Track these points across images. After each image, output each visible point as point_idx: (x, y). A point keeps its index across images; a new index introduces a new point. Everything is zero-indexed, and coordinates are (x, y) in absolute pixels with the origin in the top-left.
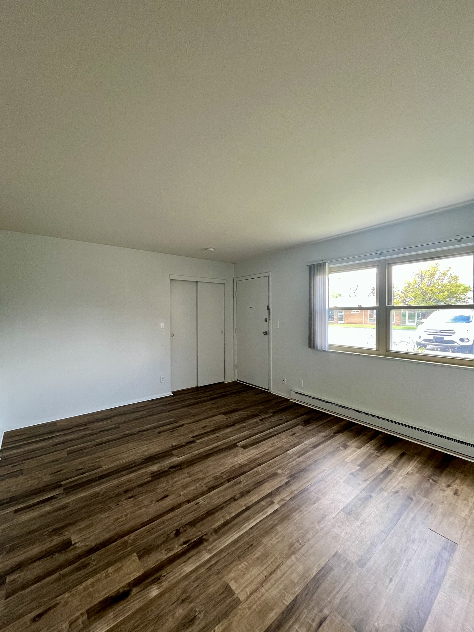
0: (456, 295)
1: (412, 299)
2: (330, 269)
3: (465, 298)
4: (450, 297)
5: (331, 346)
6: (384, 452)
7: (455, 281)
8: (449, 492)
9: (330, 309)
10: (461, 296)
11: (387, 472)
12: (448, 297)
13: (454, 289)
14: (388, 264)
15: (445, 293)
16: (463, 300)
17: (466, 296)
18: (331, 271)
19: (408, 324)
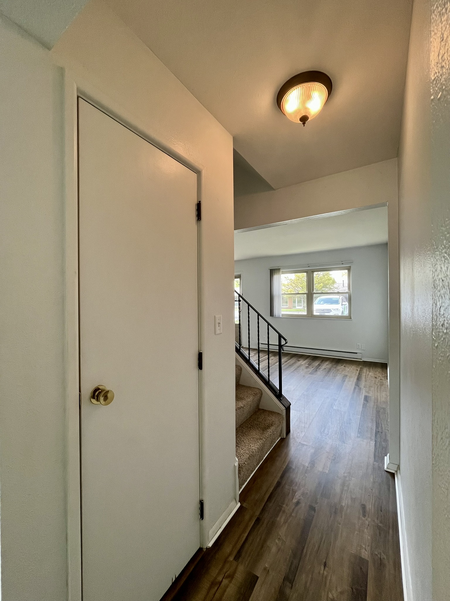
0: (328, 286)
1: (300, 289)
2: (282, 272)
3: (333, 288)
4: (324, 288)
5: (283, 315)
6: (315, 361)
7: (327, 275)
8: (343, 367)
9: (282, 294)
10: (331, 287)
11: (319, 365)
12: (323, 287)
13: (326, 282)
14: (312, 271)
15: (322, 284)
16: (332, 290)
17: (333, 286)
18: (283, 273)
19: (297, 307)
